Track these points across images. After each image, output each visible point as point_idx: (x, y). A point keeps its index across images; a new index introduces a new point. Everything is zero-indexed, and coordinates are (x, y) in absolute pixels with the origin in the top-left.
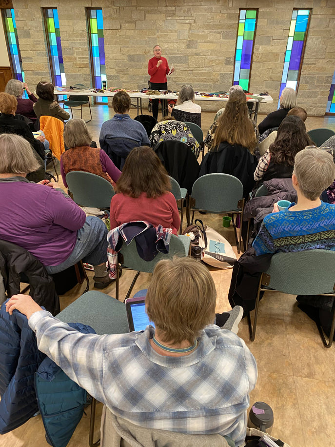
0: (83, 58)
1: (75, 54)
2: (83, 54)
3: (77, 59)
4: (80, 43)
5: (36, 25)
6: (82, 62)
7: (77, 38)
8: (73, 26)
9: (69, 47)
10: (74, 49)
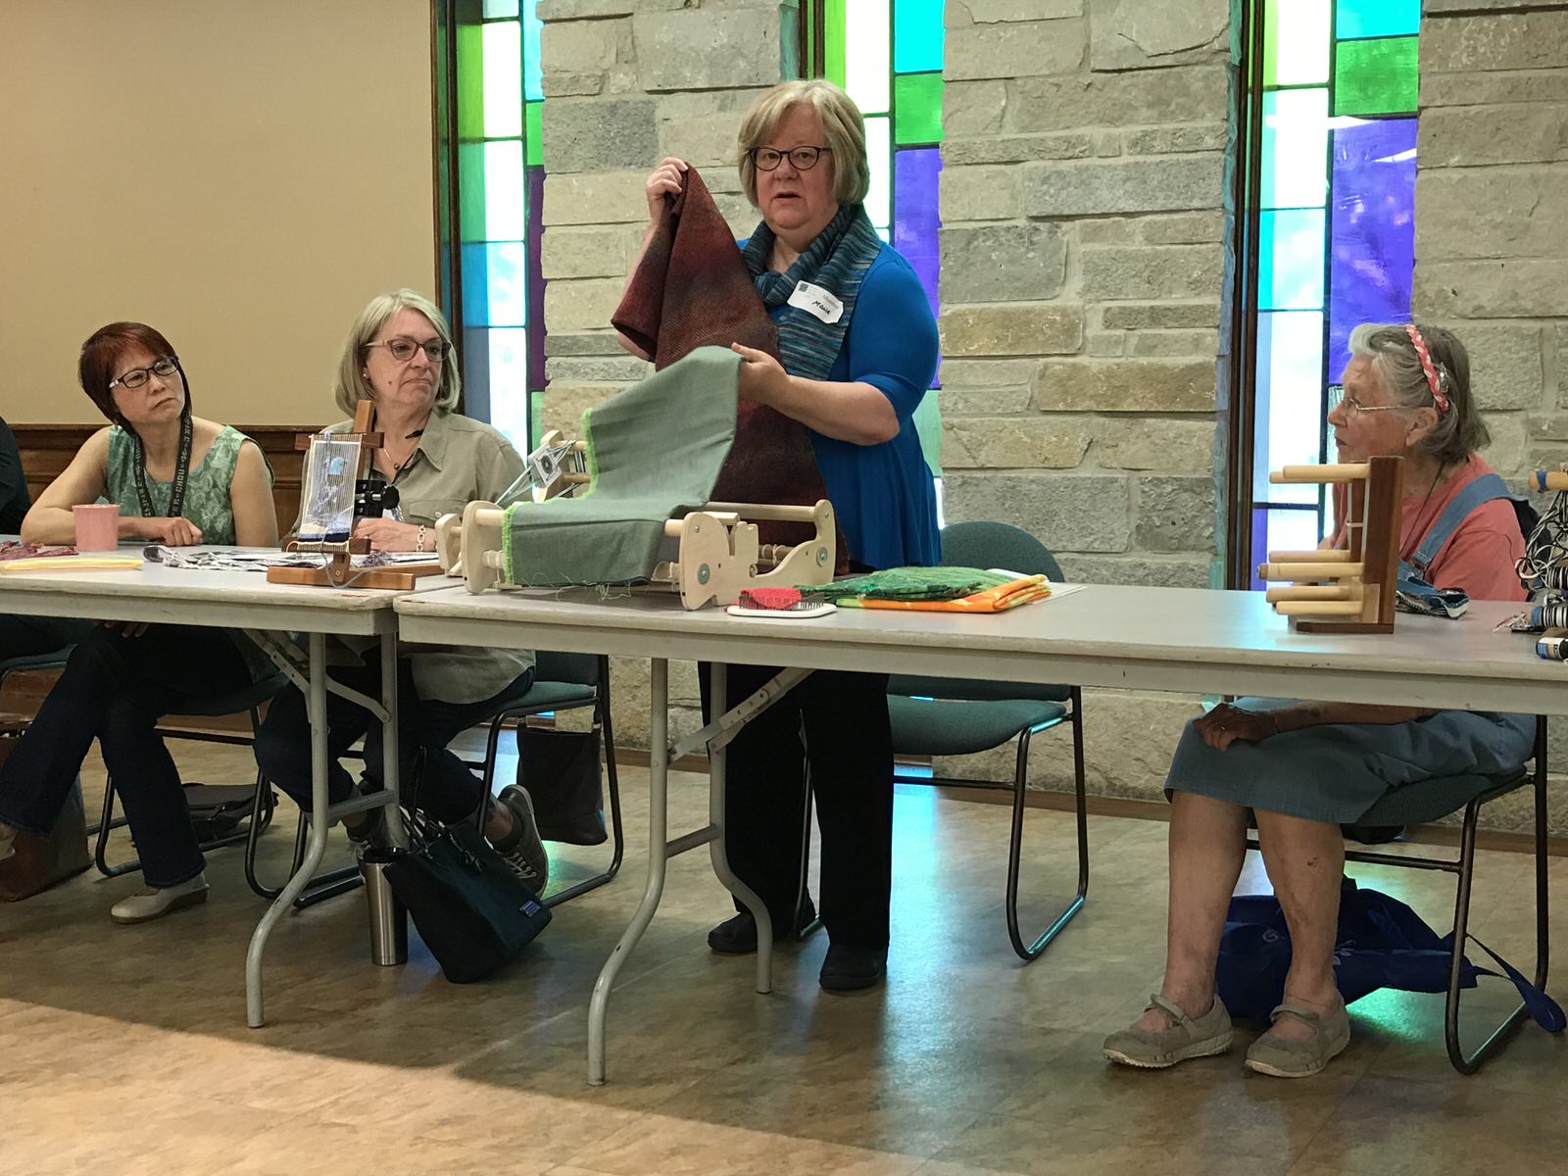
0: (1156, 317)
1: (1076, 282)
2: (1155, 274)
3: (1095, 329)
4: (1136, 175)
5: (723, 37)
6: (1144, 361)
7: (1115, 131)
8: (1085, 14)
9: (1022, 223)
10: (1070, 231)
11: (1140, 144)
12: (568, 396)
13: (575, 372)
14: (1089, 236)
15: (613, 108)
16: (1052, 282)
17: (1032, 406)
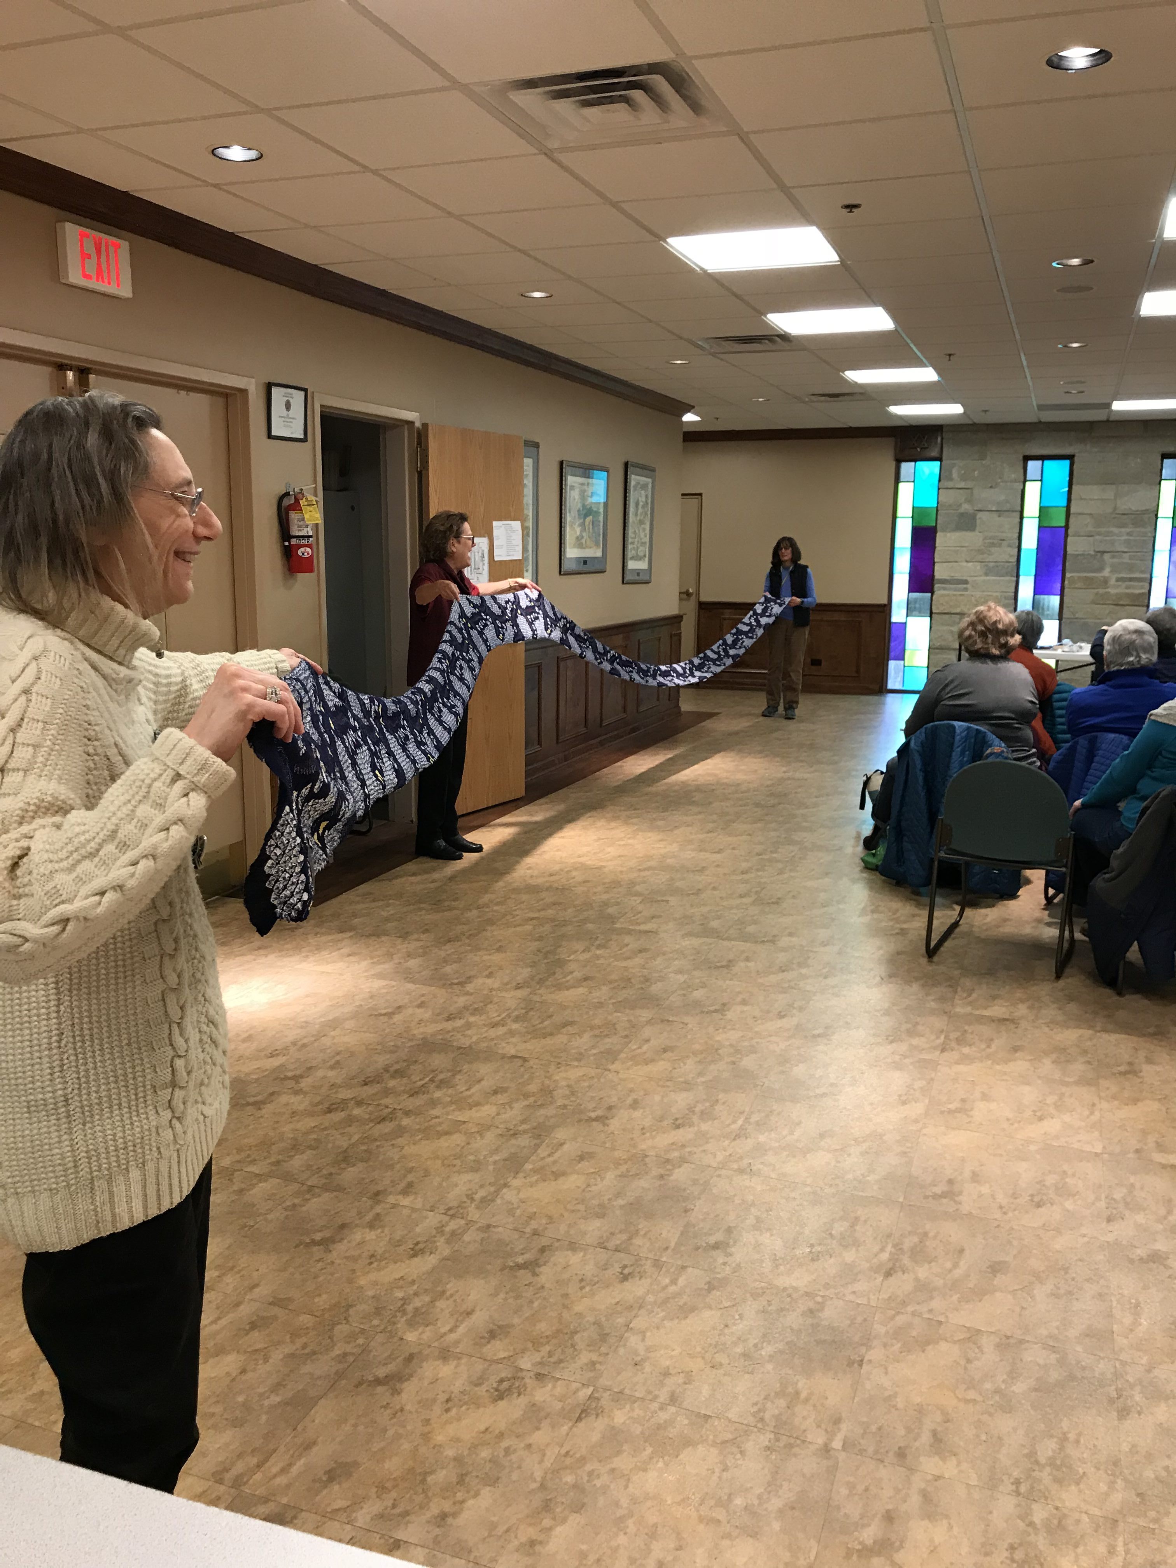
0: (1131, 579)
1: (1108, 569)
3: (1112, 582)
4: (1127, 542)
5: (1002, 498)
6: (1127, 591)
7: (1123, 530)
8: (1115, 499)
9: (1092, 553)
10: (1106, 557)
11: (1128, 534)
12: (943, 596)
13: (944, 589)
14: (1113, 557)
15: (962, 514)
16: (1101, 569)
17: (1094, 602)
